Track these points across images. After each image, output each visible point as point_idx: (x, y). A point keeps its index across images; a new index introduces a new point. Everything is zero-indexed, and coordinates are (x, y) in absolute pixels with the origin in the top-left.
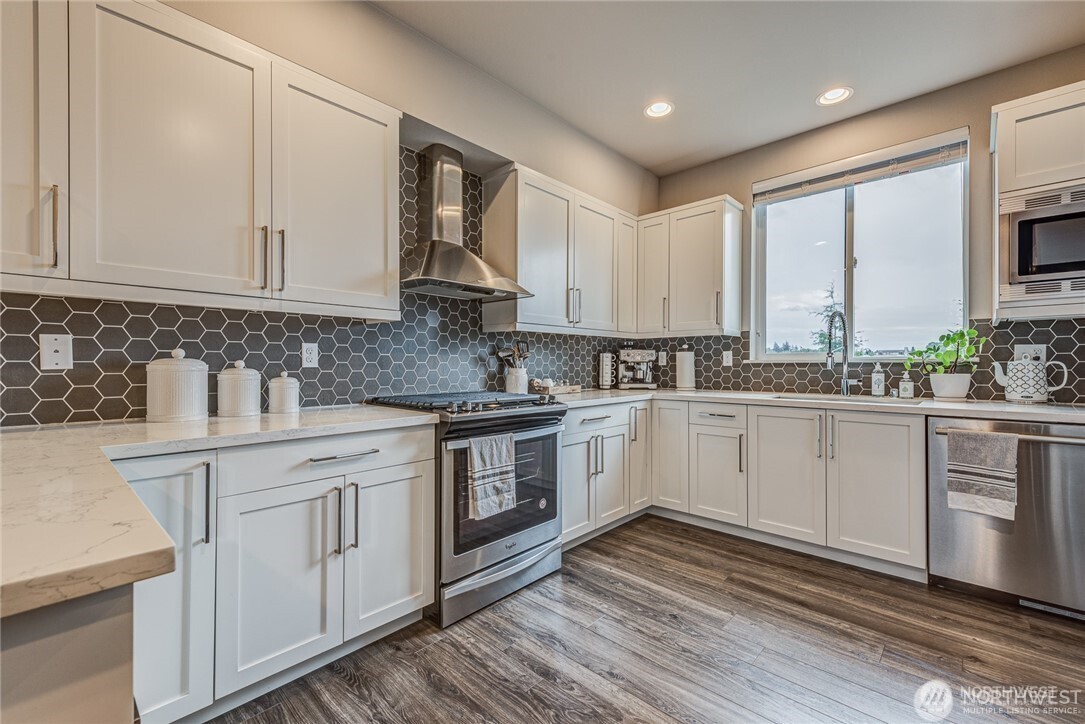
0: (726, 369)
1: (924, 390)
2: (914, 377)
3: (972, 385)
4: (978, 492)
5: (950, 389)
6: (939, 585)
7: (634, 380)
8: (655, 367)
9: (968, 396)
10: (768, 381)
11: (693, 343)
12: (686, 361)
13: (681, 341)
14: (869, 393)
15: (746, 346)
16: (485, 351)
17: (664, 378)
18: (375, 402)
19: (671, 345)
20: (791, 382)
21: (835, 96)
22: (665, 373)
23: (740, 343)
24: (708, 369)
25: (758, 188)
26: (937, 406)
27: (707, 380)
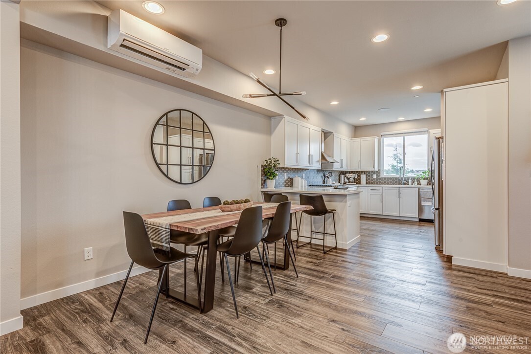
0: (374, 179)
1: (419, 184)
2: (417, 181)
3: (428, 182)
4: (426, 201)
5: (424, 183)
6: (421, 220)
7: (349, 182)
8: (354, 179)
9: (427, 185)
10: (385, 182)
11: (365, 172)
12: (363, 177)
13: (362, 172)
14: (408, 184)
15: (380, 173)
16: (322, 175)
17: (357, 181)
18: (311, 186)
19: (359, 173)
20: (391, 182)
21: (401, 119)
22: (357, 180)
23: (378, 173)
24: (369, 179)
25: (382, 134)
26: (421, 186)
27: (369, 182)
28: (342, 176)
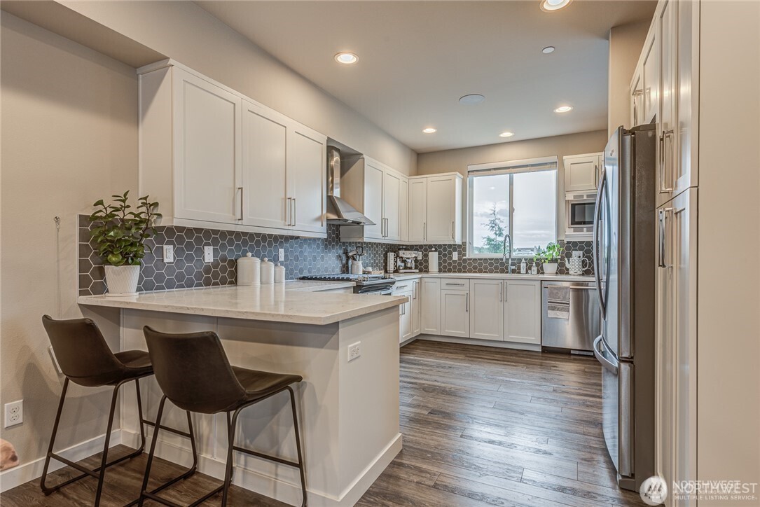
0: (455, 261)
1: (541, 271)
2: (537, 265)
3: (558, 268)
4: (558, 310)
5: (550, 269)
6: (547, 351)
7: (406, 268)
8: (416, 261)
9: (557, 273)
10: (475, 268)
11: (437, 248)
12: (434, 257)
13: (431, 246)
14: (519, 273)
15: (465, 250)
16: (341, 252)
17: (422, 266)
18: (304, 278)
19: (424, 249)
20: (486, 268)
22: (421, 264)
23: (461, 248)
24: (445, 261)
25: (471, 168)
26: (545, 276)
27: (445, 267)
28: (391, 256)
